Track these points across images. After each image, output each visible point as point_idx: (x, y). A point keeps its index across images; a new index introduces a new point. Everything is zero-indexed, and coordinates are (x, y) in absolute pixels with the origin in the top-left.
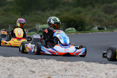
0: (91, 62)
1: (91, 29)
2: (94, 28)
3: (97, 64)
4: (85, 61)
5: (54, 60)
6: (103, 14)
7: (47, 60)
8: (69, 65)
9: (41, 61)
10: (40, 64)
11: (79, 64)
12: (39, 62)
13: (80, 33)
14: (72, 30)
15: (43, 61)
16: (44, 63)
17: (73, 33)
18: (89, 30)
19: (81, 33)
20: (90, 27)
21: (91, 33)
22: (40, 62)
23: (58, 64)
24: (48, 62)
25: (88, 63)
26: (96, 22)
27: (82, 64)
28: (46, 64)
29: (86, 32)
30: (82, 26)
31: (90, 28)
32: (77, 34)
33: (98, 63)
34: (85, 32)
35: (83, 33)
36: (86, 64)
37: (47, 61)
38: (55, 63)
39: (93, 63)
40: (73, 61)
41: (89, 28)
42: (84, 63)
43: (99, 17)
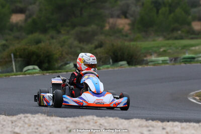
0: (107, 117)
1: (64, 67)
2: (68, 65)
3: (116, 119)
4: (97, 116)
5: (43, 115)
6: (76, 43)
7: (34, 115)
8: (72, 122)
9: (25, 117)
10: (24, 121)
11: (88, 121)
12: (21, 118)
13: (47, 74)
14: (34, 69)
15: (27, 117)
16: (29, 120)
17: (37, 73)
18: (60, 68)
19: (49, 73)
20: (62, 63)
21: (65, 73)
22: (23, 118)
23: (53, 121)
24: (35, 119)
25: (103, 118)
26: (70, 55)
27: (93, 119)
28: (33, 121)
29: (56, 71)
30: (49, 62)
31: (62, 66)
32: (44, 74)
33: (118, 118)
34: (56, 73)
35: (52, 73)
36: (99, 120)
37: (34, 117)
38: (47, 119)
39: (111, 119)
40: (78, 116)
41: (60, 65)
42: (95, 118)
43: (71, 48)
